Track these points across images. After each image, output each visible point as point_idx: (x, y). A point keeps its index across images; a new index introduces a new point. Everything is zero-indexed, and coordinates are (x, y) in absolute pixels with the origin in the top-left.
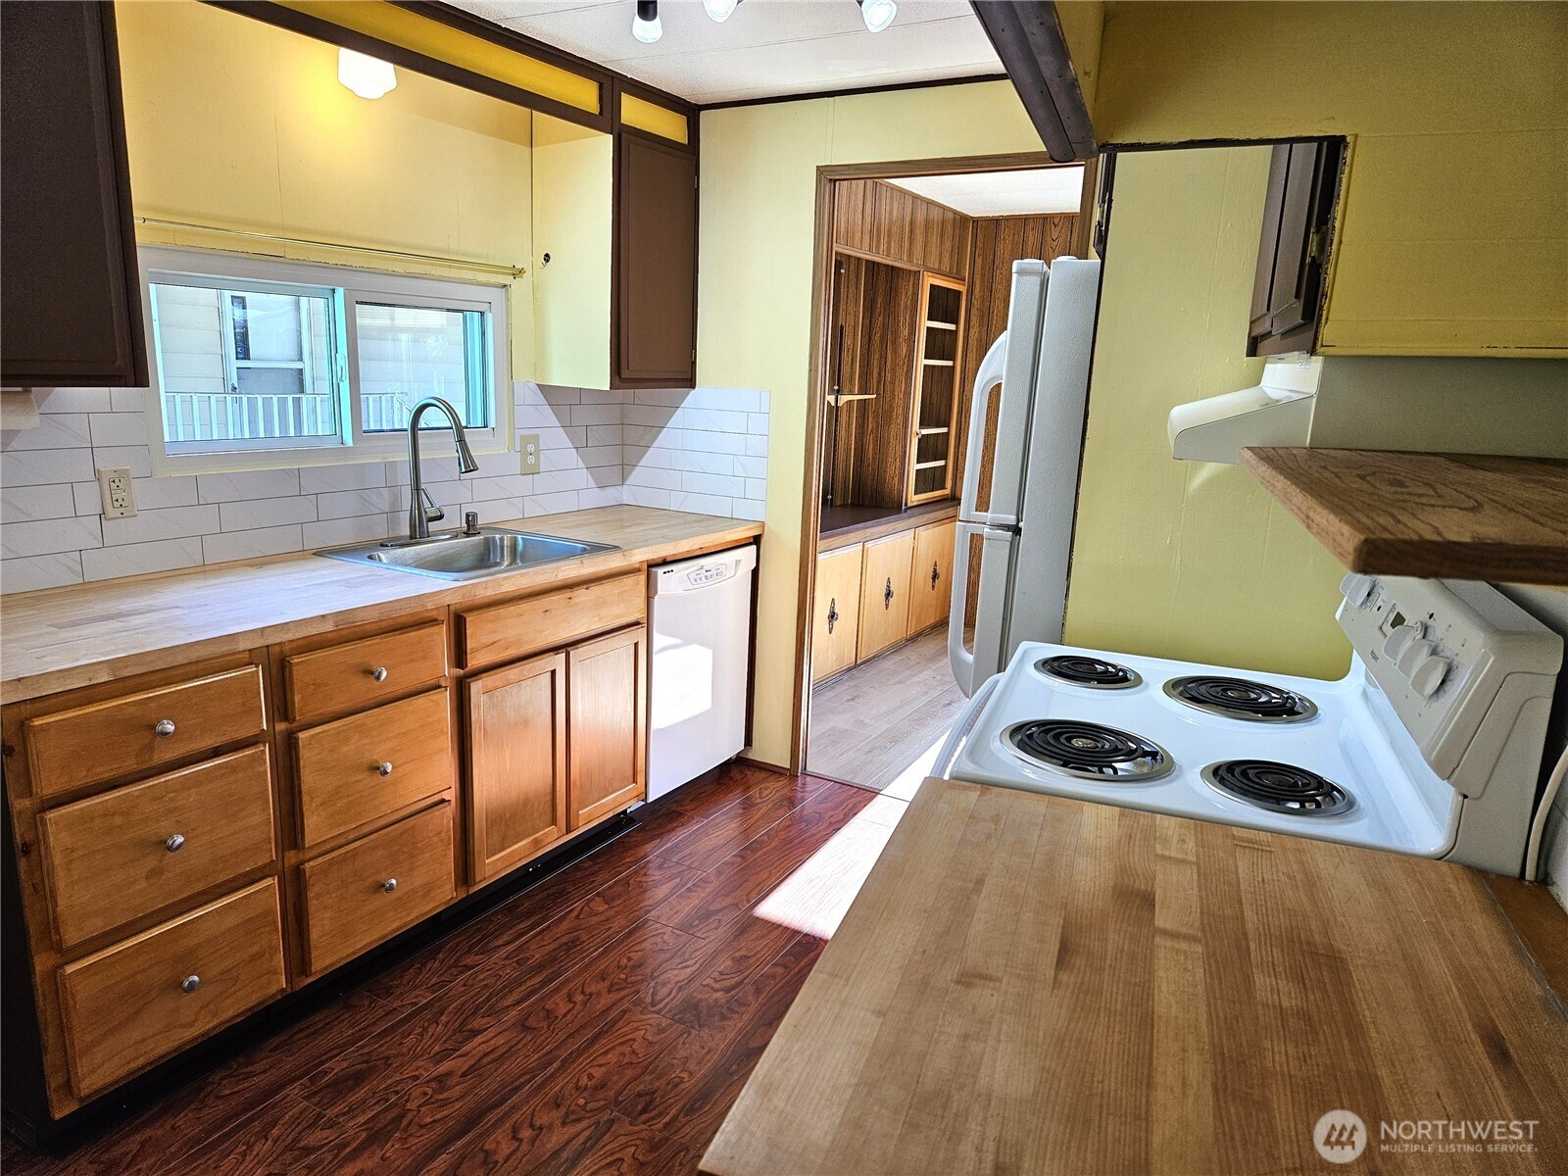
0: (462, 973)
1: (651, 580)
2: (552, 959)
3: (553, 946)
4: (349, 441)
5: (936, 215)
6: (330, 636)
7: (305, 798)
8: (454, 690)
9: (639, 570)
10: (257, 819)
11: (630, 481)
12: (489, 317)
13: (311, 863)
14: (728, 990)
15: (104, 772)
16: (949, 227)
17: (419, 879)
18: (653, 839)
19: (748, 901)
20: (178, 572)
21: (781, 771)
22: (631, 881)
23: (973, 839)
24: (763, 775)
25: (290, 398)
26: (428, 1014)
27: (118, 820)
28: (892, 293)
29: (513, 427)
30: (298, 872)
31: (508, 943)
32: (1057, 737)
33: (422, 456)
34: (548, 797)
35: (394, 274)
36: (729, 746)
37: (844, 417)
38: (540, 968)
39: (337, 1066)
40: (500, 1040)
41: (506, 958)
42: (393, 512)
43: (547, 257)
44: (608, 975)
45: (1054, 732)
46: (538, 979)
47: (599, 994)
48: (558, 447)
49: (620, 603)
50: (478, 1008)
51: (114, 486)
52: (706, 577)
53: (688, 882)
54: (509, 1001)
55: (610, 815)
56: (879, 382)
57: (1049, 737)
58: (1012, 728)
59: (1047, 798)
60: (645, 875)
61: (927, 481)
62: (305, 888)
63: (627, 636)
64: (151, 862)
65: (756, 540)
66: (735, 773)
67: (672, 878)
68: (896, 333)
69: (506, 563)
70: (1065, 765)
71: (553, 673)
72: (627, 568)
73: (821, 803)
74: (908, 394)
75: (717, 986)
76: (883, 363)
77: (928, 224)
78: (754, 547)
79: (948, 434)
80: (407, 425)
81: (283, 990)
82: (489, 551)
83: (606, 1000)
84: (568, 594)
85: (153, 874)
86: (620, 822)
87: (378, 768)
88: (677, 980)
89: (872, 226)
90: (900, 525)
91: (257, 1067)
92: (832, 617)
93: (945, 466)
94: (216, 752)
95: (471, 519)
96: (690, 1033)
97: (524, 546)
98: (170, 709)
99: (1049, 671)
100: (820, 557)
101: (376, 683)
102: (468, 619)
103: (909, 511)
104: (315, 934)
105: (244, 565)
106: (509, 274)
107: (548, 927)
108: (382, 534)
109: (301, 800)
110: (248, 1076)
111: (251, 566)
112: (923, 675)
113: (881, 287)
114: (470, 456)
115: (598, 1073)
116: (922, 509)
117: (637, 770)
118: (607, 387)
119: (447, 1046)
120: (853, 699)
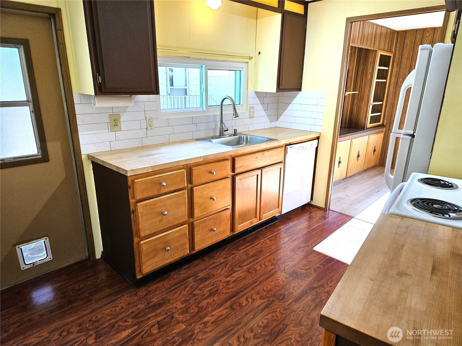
0: (232, 255)
1: (286, 149)
2: (255, 255)
3: (255, 251)
4: (204, 109)
5: (384, 31)
6: (202, 162)
7: (195, 205)
8: (232, 179)
9: (283, 146)
10: (184, 209)
11: (279, 120)
12: (242, 72)
13: (196, 222)
14: (306, 270)
15: (150, 194)
16: (388, 35)
17: (221, 229)
18: (283, 225)
19: (312, 245)
20: (163, 144)
21: (322, 208)
22: (277, 236)
23: (399, 233)
24: (316, 209)
25: (183, 96)
26: (223, 265)
27: (153, 207)
28: (366, 57)
29: (247, 104)
30: (192, 224)
31: (243, 249)
32: (428, 204)
33: (223, 113)
34: (255, 210)
35: (218, 61)
36: (306, 200)
37: (347, 99)
38: (252, 256)
39: (201, 275)
40: (242, 274)
41: (243, 253)
42: (215, 129)
43: (260, 53)
44: (271, 261)
45: (426, 202)
46: (251, 260)
47: (269, 266)
48: (260, 110)
49: (277, 156)
50: (236, 265)
51: (149, 121)
52: (302, 149)
53: (293, 238)
54: (245, 264)
55: (271, 217)
56: (359, 88)
57: (425, 203)
58: (411, 200)
59: (425, 223)
60: (281, 234)
61: (374, 119)
62: (194, 228)
63: (278, 166)
64: (159, 218)
65: (318, 138)
66: (307, 208)
67: (289, 236)
68: (367, 72)
69: (244, 144)
70: (431, 213)
71: (258, 175)
72: (279, 146)
73: (334, 219)
74: (370, 91)
75: (303, 268)
76: (362, 81)
77: (381, 34)
78: (317, 140)
79: (382, 104)
80: (220, 104)
81: (188, 254)
82: (240, 140)
83: (270, 268)
84: (262, 153)
85: (160, 221)
86: (273, 219)
87: (212, 198)
88: (291, 265)
89: (362, 36)
90: (364, 134)
91: (182, 272)
92: (340, 162)
93: (381, 115)
94: (175, 191)
95: (235, 131)
96: (295, 280)
97: (250, 139)
98: (165, 179)
99: (423, 182)
100: (339, 143)
101: (212, 175)
102: (236, 159)
103: (367, 129)
104: (196, 240)
105: (179, 143)
106: (248, 59)
107: (254, 246)
108: (212, 135)
109: (194, 205)
110: (180, 274)
111: (181, 143)
112: (369, 182)
113: (363, 56)
114: (237, 113)
115: (269, 287)
116: (371, 129)
117: (279, 205)
118: (275, 91)
119: (228, 274)
120: (345, 188)
